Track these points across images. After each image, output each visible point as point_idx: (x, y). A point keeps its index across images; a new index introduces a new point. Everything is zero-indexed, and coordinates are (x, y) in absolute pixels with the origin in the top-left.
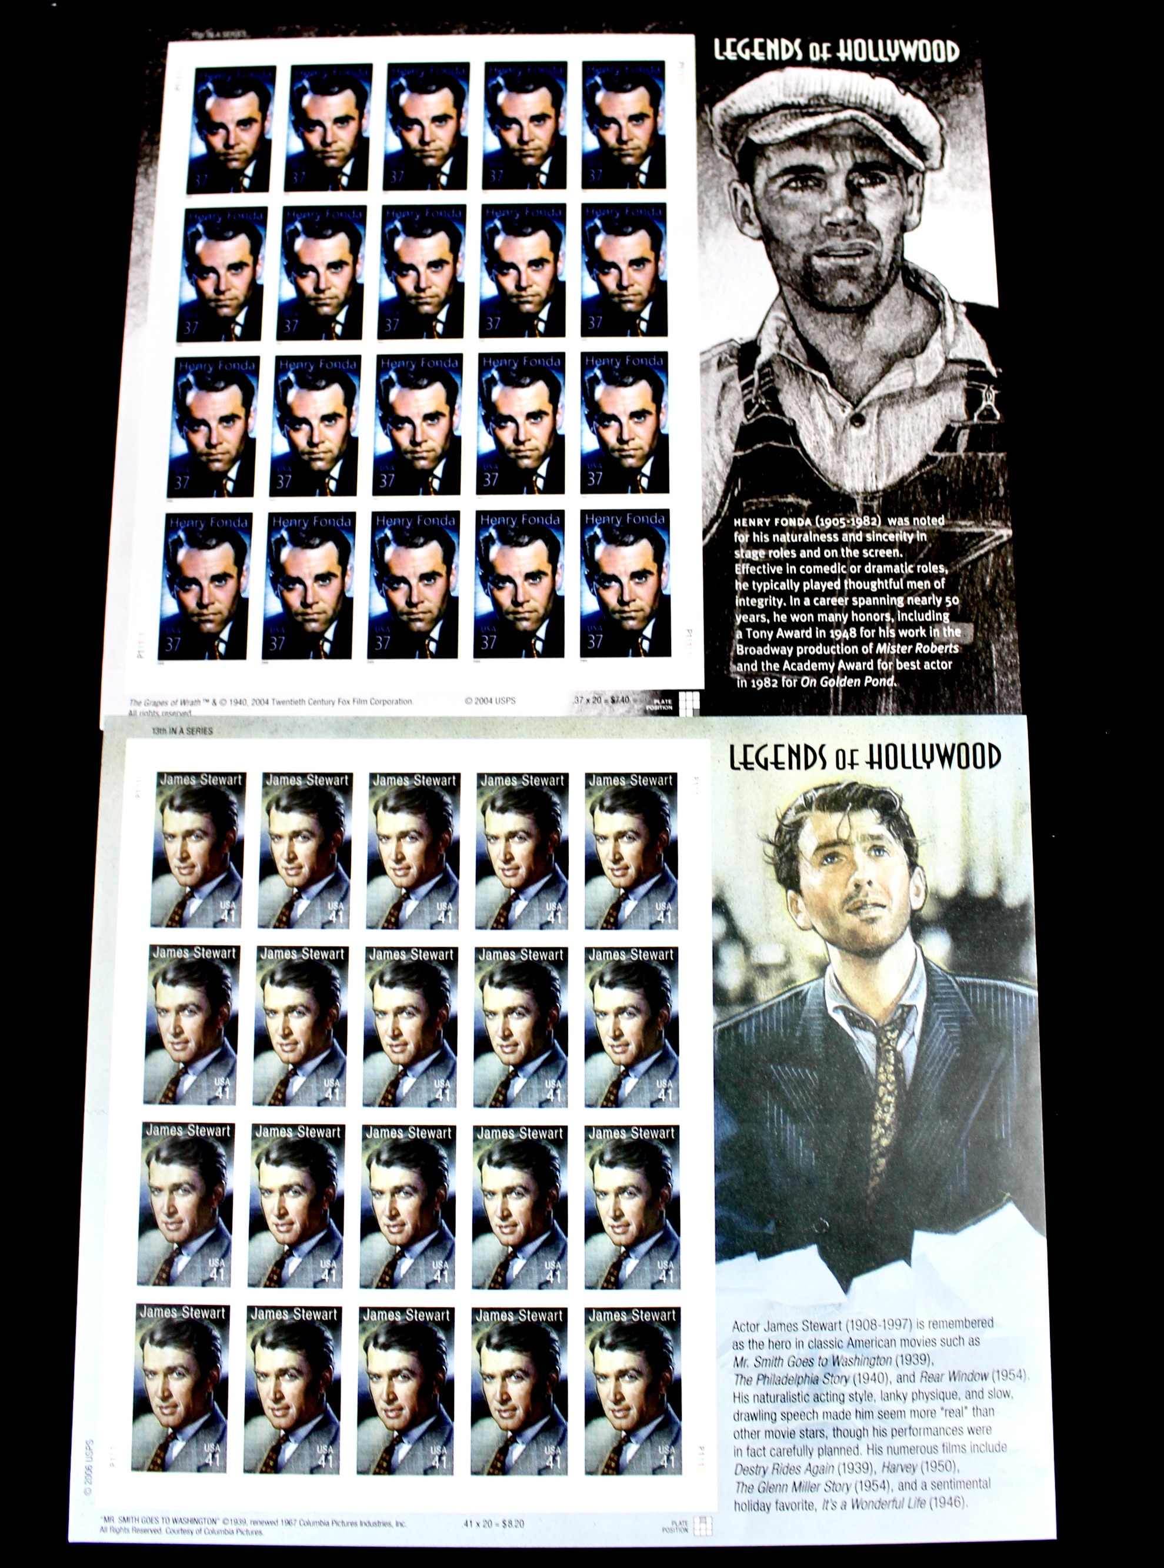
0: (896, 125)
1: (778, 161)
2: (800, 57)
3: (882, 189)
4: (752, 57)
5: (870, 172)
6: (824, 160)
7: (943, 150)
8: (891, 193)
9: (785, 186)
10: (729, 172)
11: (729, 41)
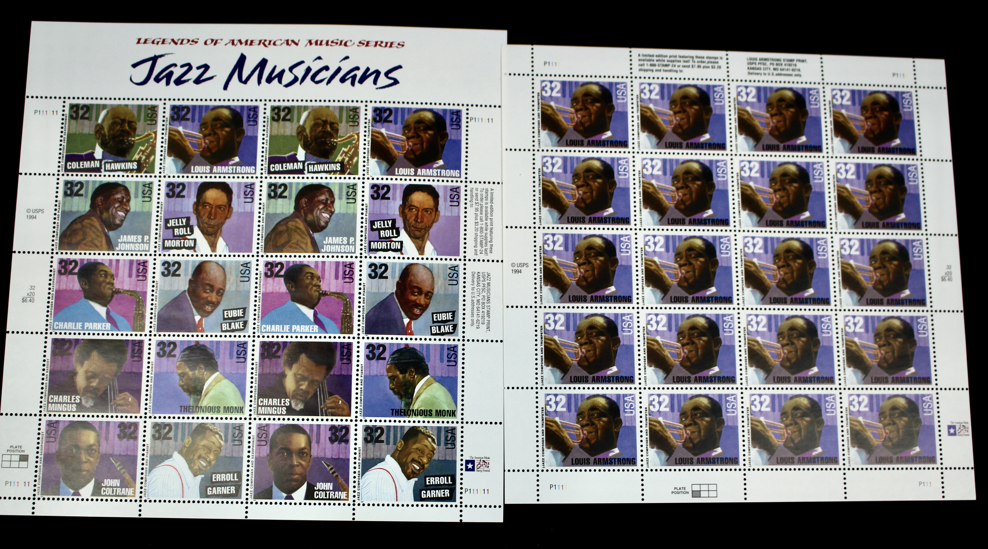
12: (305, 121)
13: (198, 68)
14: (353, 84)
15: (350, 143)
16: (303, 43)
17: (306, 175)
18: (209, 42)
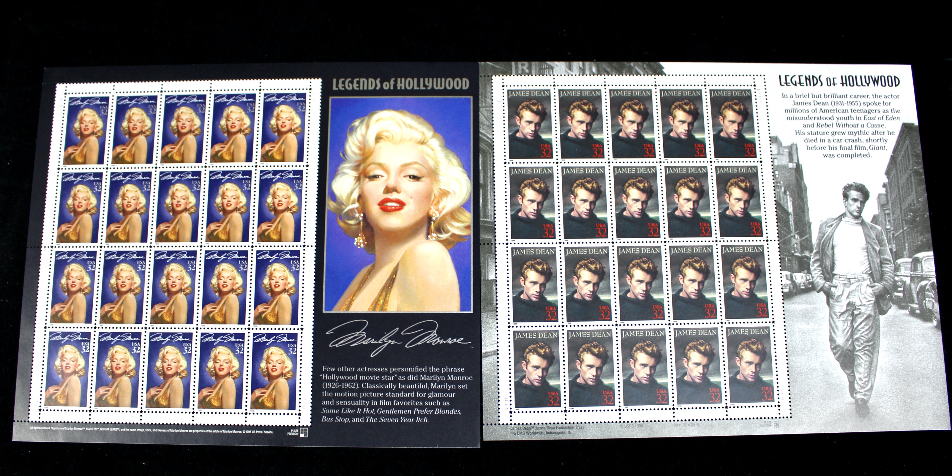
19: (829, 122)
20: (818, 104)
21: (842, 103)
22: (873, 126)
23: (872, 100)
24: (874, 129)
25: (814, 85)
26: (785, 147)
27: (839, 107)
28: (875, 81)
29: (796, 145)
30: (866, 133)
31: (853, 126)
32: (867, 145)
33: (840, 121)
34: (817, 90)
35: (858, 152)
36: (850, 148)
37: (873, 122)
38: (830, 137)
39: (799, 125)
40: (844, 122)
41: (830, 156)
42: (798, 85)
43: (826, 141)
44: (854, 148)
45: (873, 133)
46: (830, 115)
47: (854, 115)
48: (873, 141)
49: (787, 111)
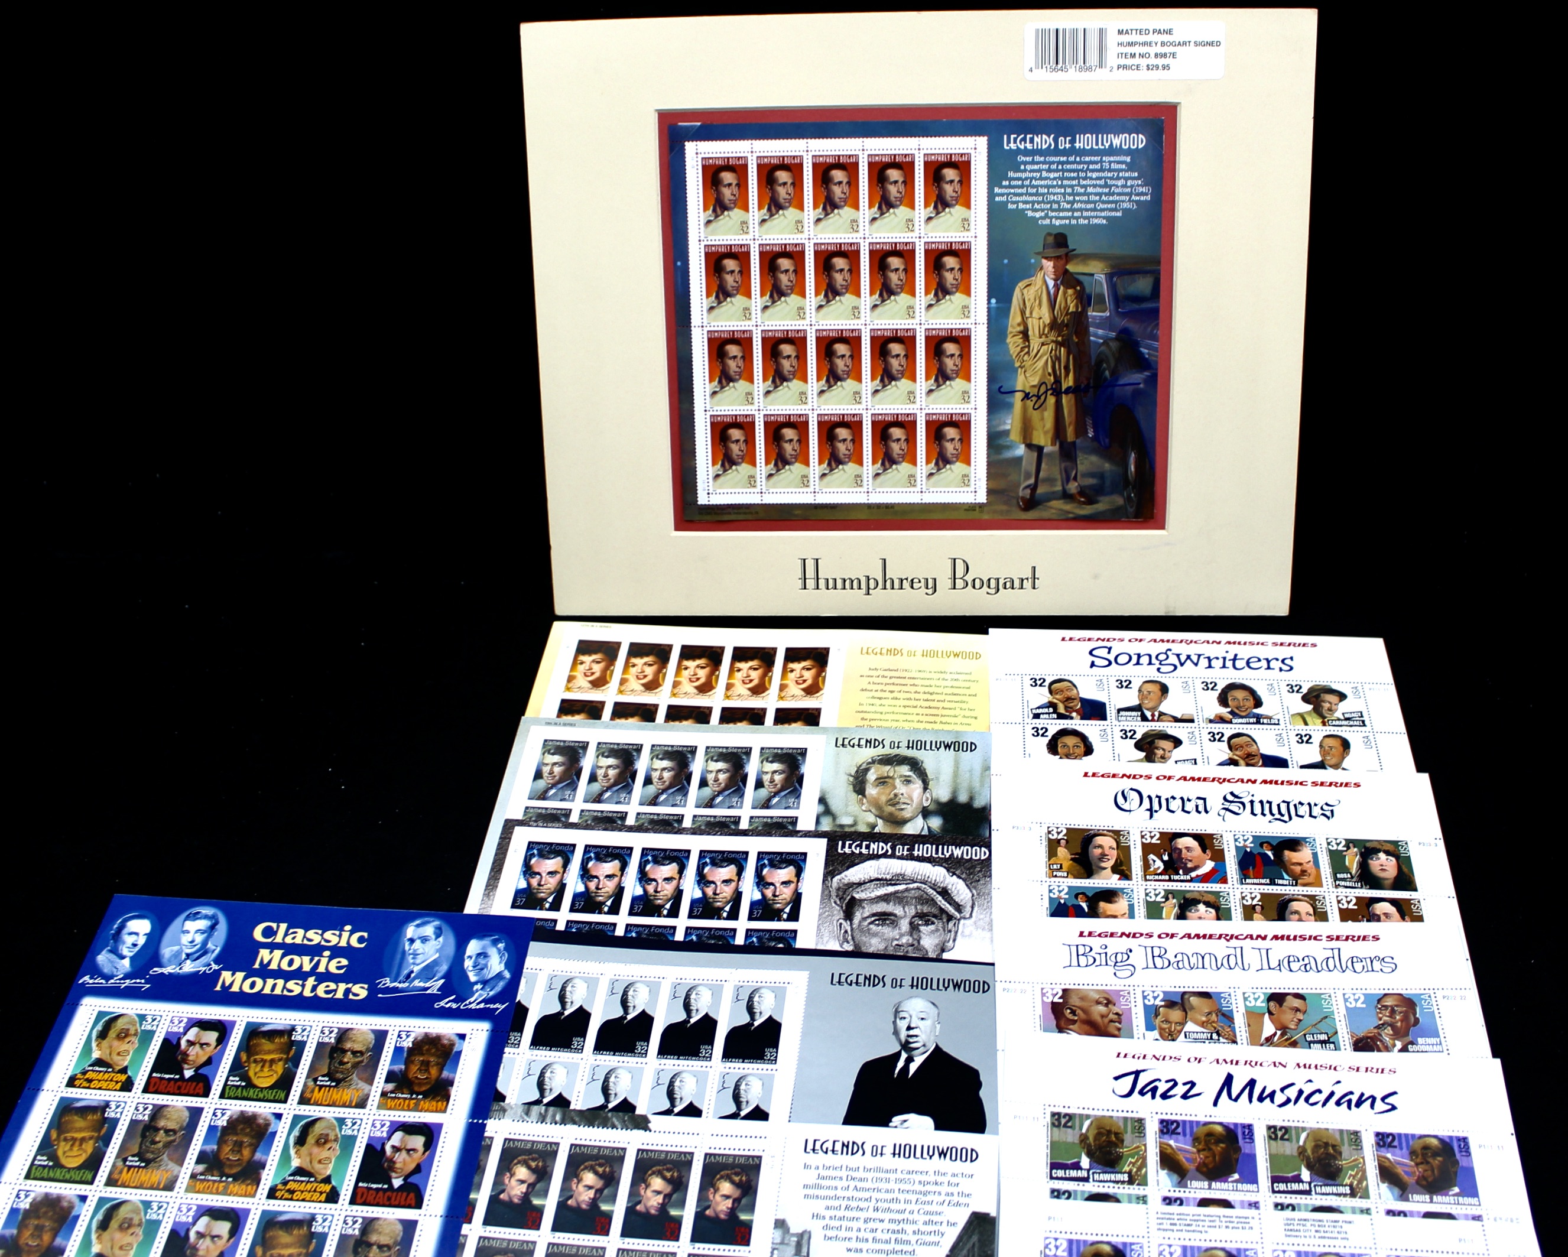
0: (945, 893)
1: (869, 910)
2: (890, 853)
3: (932, 927)
4: (861, 853)
5: (925, 918)
6: (898, 910)
7: (972, 908)
8: (937, 930)
9: (872, 923)
10: (838, 914)
11: (847, 843)
12: (1305, 1142)
13: (1184, 1084)
14: (1349, 1107)
15: (1356, 1166)
16: (1291, 1065)
17: (1314, 1196)
18: (1192, 1060)
19: (863, 1205)
20: (853, 1179)
21: (888, 1180)
22: (927, 1213)
23: (932, 1178)
24: (927, 1218)
25: (852, 1154)
26: (793, 1235)
27: (883, 1186)
28: (942, 1154)
29: (810, 1233)
30: (914, 1222)
31: (898, 1211)
32: (913, 1238)
33: (879, 1204)
34: (857, 1160)
35: (898, 1247)
36: (888, 1242)
37: (928, 1208)
38: (861, 1224)
39: (819, 1206)
40: (886, 1205)
41: (856, 1251)
42: (830, 1153)
43: (855, 1229)
44: (893, 1241)
45: (925, 1223)
46: (866, 1195)
47: (902, 1197)
48: (923, 1233)
49: (805, 1186)
